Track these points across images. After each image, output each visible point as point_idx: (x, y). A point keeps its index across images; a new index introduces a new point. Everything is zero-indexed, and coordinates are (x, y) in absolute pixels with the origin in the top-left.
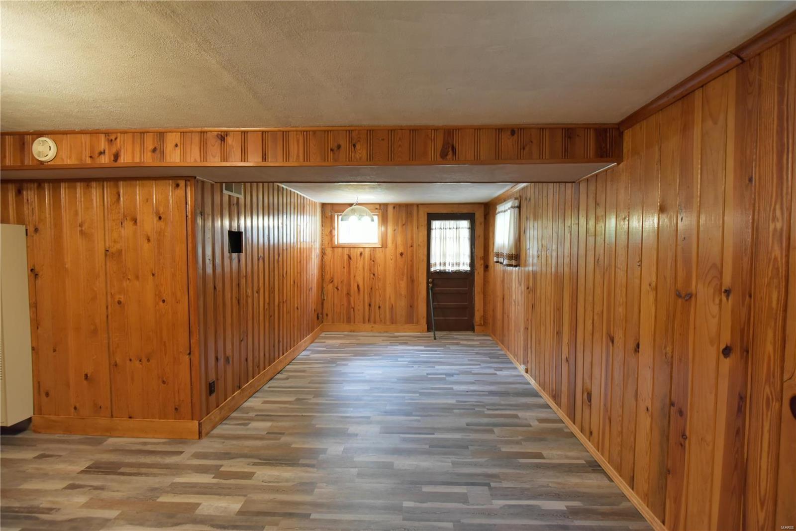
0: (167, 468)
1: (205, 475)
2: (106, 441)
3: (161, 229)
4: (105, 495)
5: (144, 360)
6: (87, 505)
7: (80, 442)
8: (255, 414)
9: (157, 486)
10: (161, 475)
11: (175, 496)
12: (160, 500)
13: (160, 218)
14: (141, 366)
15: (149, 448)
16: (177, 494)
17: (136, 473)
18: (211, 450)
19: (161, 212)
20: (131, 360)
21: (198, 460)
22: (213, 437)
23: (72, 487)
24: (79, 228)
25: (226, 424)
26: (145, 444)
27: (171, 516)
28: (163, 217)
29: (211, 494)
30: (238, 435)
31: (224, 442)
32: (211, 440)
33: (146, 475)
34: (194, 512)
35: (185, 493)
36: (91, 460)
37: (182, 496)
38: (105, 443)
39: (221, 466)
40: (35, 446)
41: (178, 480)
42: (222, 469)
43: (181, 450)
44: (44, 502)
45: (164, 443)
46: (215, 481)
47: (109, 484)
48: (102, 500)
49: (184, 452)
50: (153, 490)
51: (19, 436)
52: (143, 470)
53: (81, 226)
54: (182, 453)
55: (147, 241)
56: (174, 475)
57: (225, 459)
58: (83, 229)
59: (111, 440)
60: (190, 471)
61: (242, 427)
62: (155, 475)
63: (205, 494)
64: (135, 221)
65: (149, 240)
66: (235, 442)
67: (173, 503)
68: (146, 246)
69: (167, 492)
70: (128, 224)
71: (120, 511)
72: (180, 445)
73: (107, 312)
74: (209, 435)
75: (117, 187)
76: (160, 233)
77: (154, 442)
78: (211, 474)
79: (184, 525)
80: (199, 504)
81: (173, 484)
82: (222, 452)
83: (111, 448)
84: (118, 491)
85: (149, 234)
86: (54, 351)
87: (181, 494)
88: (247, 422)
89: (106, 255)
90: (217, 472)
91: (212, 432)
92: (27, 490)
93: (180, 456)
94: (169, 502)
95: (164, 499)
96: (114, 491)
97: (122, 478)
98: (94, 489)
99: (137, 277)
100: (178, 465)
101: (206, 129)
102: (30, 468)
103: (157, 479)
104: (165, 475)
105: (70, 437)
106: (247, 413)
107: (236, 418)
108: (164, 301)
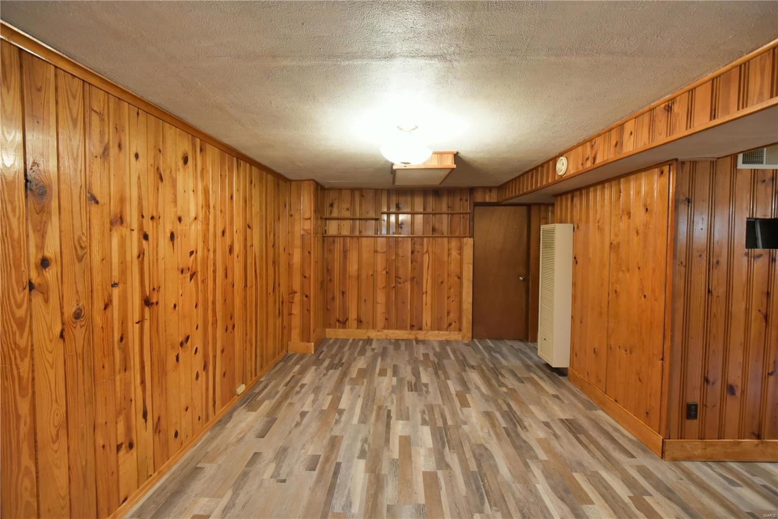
0: (607, 458)
1: (626, 488)
2: (596, 410)
3: (647, 221)
4: (555, 443)
5: (628, 351)
6: (539, 441)
7: (582, 402)
8: (764, 482)
9: (585, 464)
10: (598, 459)
11: (586, 481)
12: (575, 475)
13: (647, 210)
14: (625, 356)
15: (616, 435)
16: (589, 481)
17: (585, 445)
18: (660, 476)
19: (647, 204)
20: (620, 347)
21: (637, 473)
22: (678, 467)
23: (547, 424)
24: (597, 224)
25: (710, 467)
26: (617, 430)
27: (567, 491)
28: (649, 208)
29: (610, 506)
30: (709, 486)
31: (682, 479)
32: (671, 467)
33: (589, 451)
34: (582, 504)
35: (595, 486)
36: (574, 416)
37: (590, 486)
38: (594, 412)
39: (650, 495)
40: (560, 388)
41: (604, 474)
42: (647, 498)
43: (635, 454)
44: (527, 422)
45: (630, 440)
46: (627, 500)
47: (564, 438)
48: (548, 444)
49: (636, 458)
50: (580, 464)
51: (561, 378)
52: (592, 447)
53: (598, 222)
54: (633, 457)
55: (636, 234)
56: (605, 467)
57: (661, 492)
58: (600, 224)
59: (600, 413)
60: (619, 475)
61: (726, 483)
62: (594, 456)
63: (606, 500)
64: (629, 214)
65: (637, 233)
66: (693, 488)
67: (579, 484)
68: (636, 239)
69: (585, 475)
70: (625, 217)
71: (547, 459)
72: (640, 451)
73: (609, 298)
74: (677, 462)
75: (619, 184)
76: (646, 225)
77: (624, 435)
78: (632, 492)
79: (565, 505)
80: (592, 503)
81: (597, 473)
82: (668, 485)
83: (593, 417)
84: (562, 446)
85: (638, 227)
86: (581, 323)
87: (592, 484)
88: (738, 482)
89: (610, 247)
90: (639, 496)
91: (683, 463)
92: (531, 410)
93: (629, 459)
94: (577, 482)
95: (579, 477)
96: (560, 445)
97: (575, 441)
98: (553, 435)
99: (628, 270)
100: (618, 463)
101: (653, 104)
102: (544, 399)
103: (591, 460)
104: (600, 462)
105: (581, 394)
106: (754, 475)
107: (731, 470)
108: (645, 296)
